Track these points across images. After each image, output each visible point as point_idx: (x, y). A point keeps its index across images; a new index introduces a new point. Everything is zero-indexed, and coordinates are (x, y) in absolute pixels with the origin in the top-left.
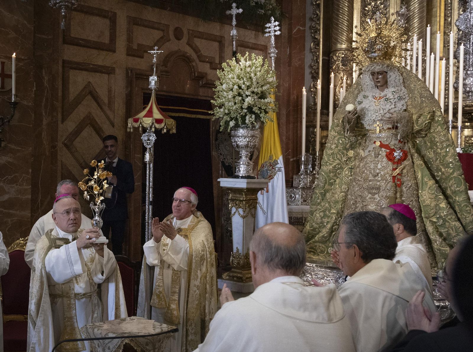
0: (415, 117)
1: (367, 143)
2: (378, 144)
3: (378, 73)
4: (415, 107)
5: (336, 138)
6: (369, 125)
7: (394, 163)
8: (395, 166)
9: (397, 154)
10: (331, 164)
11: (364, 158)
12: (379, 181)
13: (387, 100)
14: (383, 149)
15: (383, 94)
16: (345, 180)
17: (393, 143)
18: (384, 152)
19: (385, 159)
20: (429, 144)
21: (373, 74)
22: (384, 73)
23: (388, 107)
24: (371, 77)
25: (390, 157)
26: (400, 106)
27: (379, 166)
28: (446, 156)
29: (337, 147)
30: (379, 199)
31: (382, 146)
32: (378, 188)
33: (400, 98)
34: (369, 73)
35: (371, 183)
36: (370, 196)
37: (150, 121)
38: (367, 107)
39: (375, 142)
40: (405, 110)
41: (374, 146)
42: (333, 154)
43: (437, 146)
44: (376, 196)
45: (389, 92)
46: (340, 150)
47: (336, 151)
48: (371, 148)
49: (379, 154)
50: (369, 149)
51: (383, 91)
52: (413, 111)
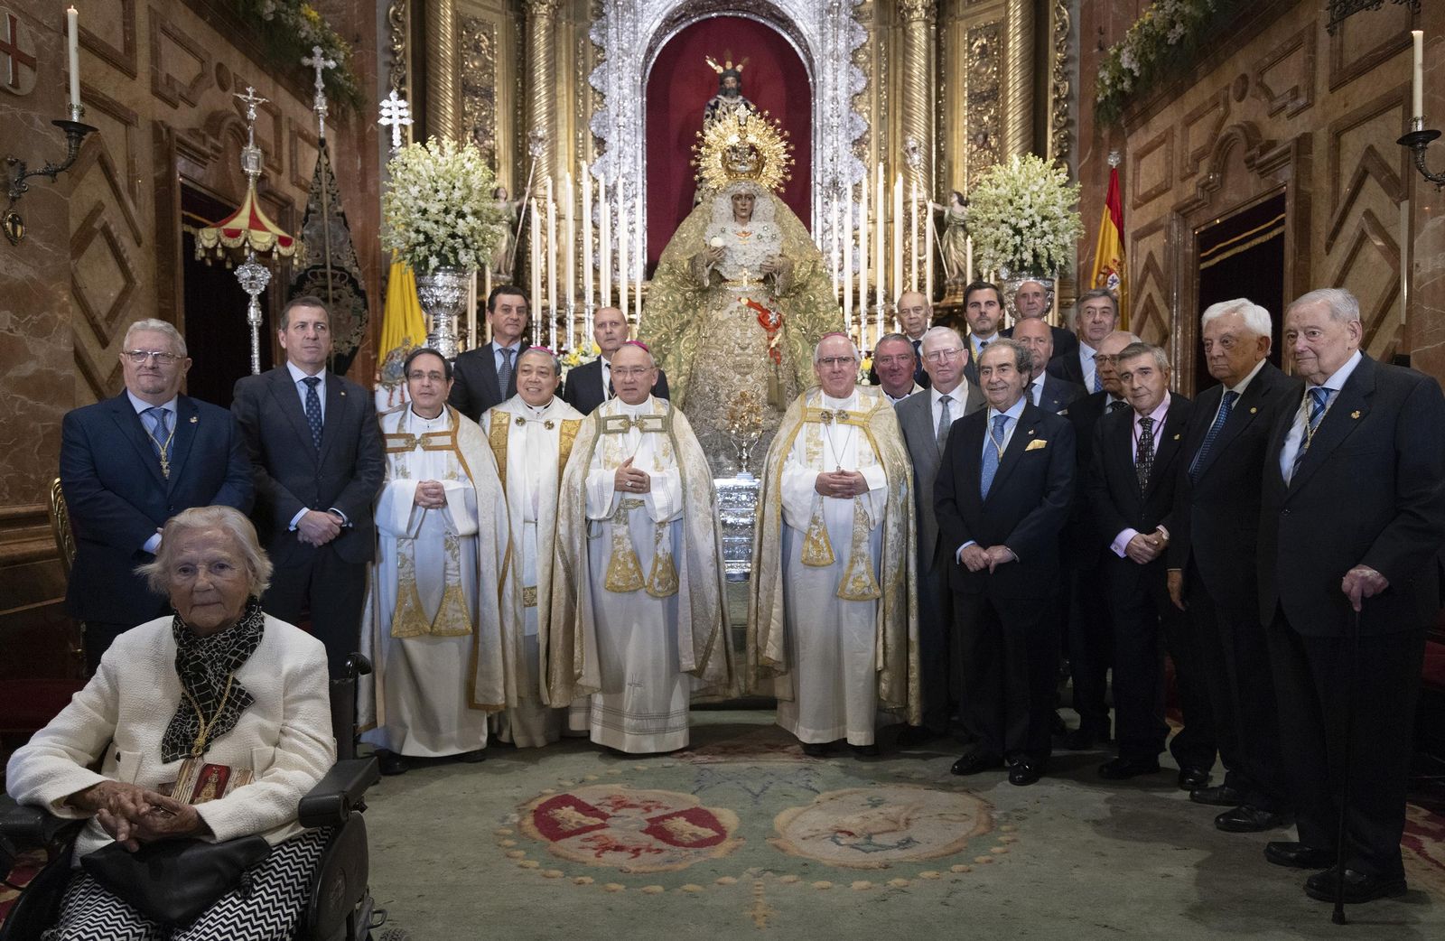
0: (796, 266)
1: (725, 301)
2: (744, 301)
3: (746, 196)
4: (793, 252)
5: (665, 293)
6: (731, 273)
7: (768, 330)
8: (771, 334)
9: (773, 317)
10: (655, 333)
11: (723, 322)
12: (751, 356)
13: (759, 237)
14: (753, 310)
15: (746, 229)
16: (687, 355)
17: (764, 302)
18: (754, 313)
19: (756, 325)
20: (803, 307)
21: (736, 197)
22: (751, 197)
23: (762, 247)
24: (730, 201)
25: (763, 321)
26: (775, 249)
27: (749, 334)
28: (833, 321)
29: (665, 307)
30: (752, 381)
31: (751, 304)
32: (750, 366)
33: (774, 238)
34: (729, 197)
35: (738, 359)
36: (738, 376)
37: (267, 239)
38: (729, 245)
39: (740, 300)
40: (781, 255)
41: (738, 304)
42: (658, 317)
43: (817, 309)
44: (748, 377)
45: (755, 226)
46: (669, 311)
47: (664, 312)
48: (734, 306)
49: (747, 317)
50: (729, 309)
51: (744, 224)
52: (791, 256)
